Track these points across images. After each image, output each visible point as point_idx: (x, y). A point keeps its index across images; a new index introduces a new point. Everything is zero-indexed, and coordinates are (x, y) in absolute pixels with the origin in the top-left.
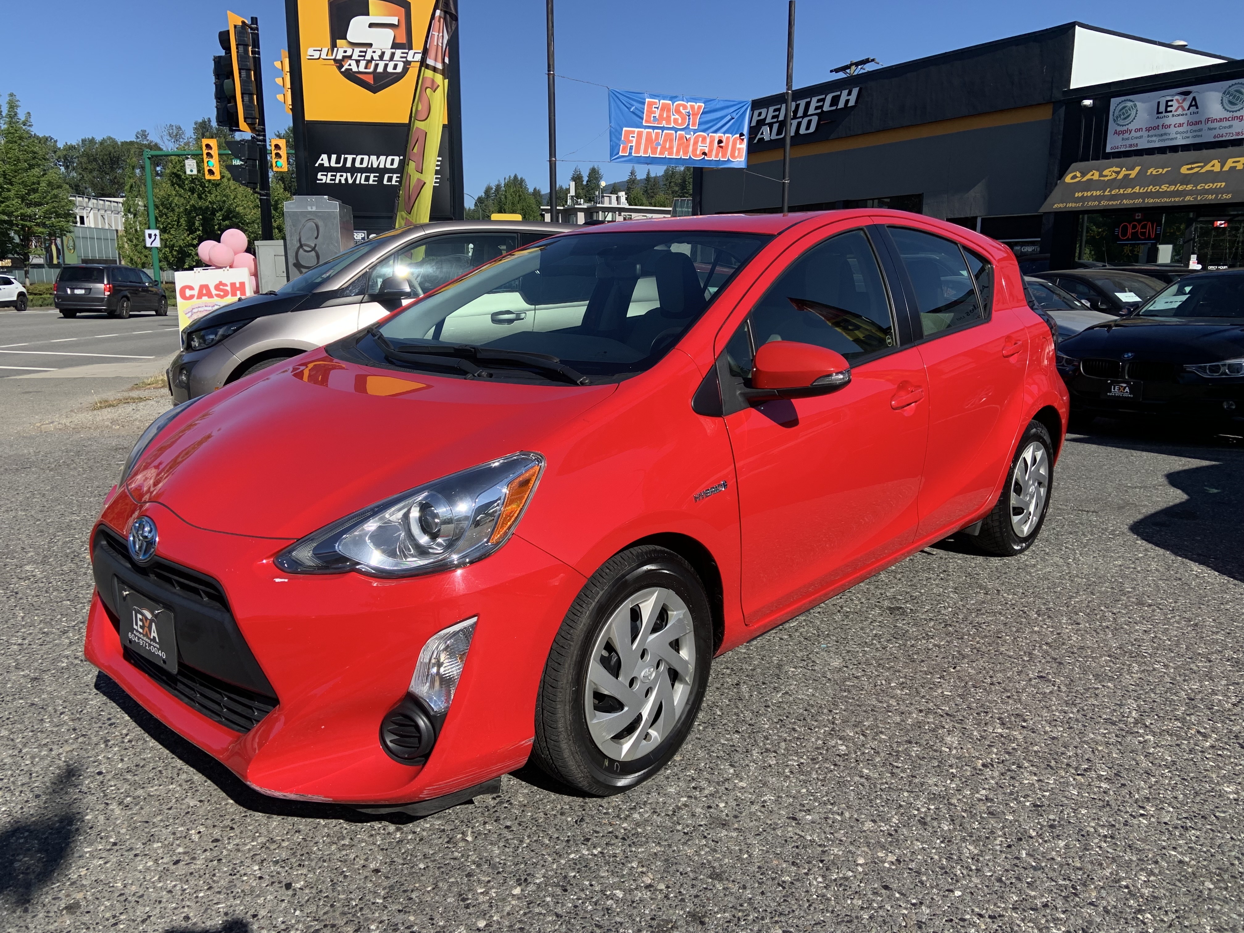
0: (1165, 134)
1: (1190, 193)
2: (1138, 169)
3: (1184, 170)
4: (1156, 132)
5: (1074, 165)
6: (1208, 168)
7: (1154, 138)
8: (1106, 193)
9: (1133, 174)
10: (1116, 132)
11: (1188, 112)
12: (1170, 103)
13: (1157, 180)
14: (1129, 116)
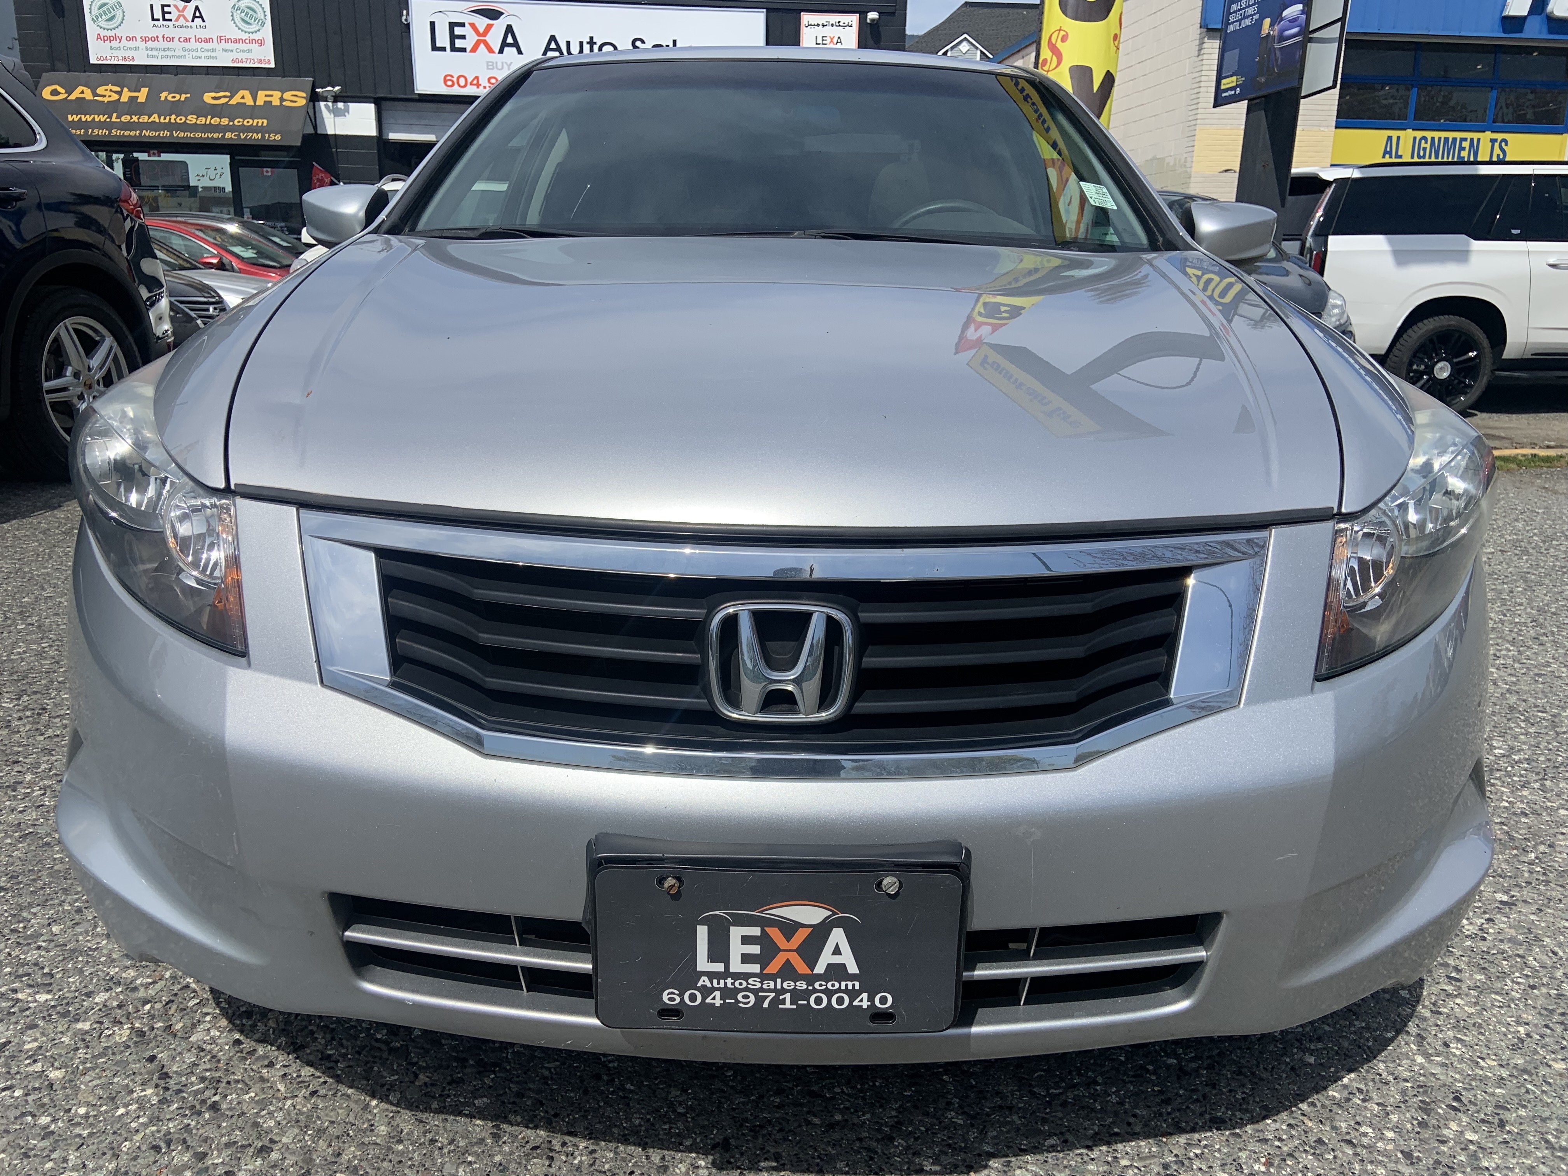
0: (169, 49)
1: (227, 129)
2: (145, 91)
3: (208, 98)
4: (155, 44)
5: (45, 74)
6: (237, 99)
7: (154, 53)
8: (114, 119)
9: (142, 95)
10: (99, 37)
11: (193, 24)
12: (166, 9)
13: (176, 108)
14: (114, 16)
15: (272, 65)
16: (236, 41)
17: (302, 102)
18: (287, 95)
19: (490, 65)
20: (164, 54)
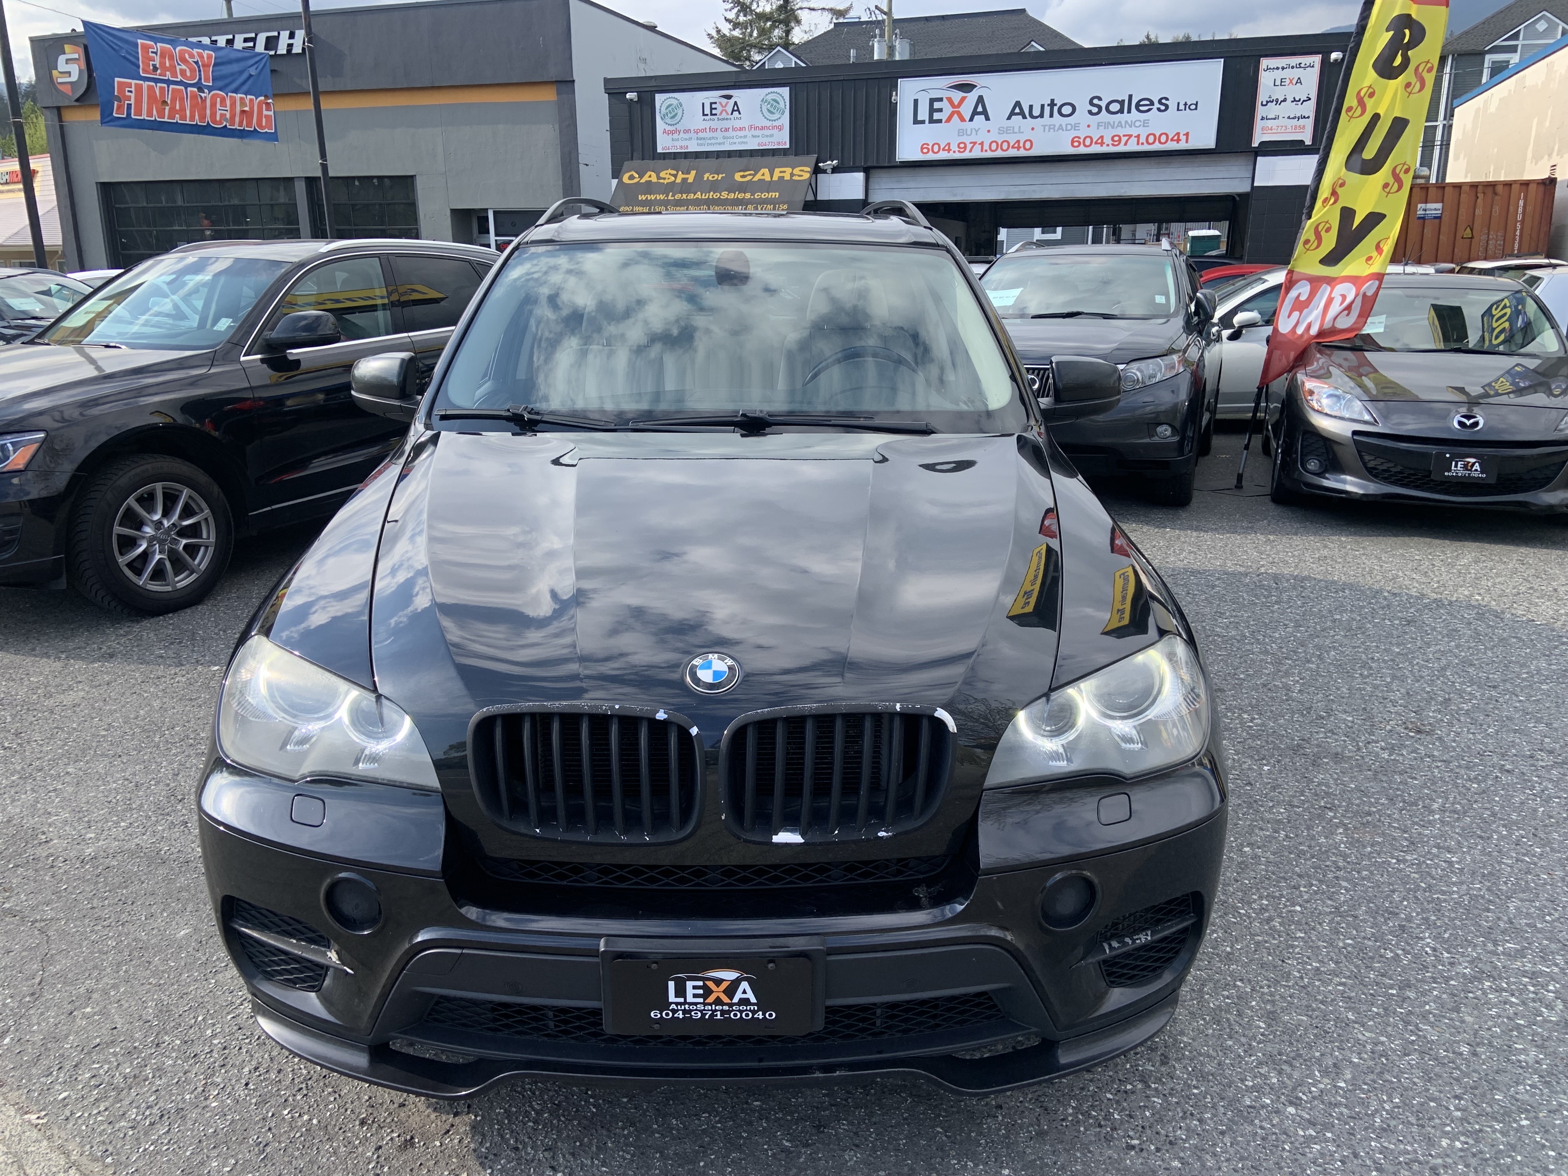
0: (713, 138)
1: (750, 201)
2: (693, 173)
3: (738, 177)
4: (703, 135)
5: (627, 164)
6: (758, 177)
7: (702, 142)
8: (670, 198)
9: (691, 177)
10: (665, 132)
11: (732, 117)
12: (714, 106)
13: (714, 186)
14: (676, 114)
15: (788, 146)
16: (763, 128)
17: (807, 176)
18: (797, 171)
19: (961, 132)
20: (710, 142)
